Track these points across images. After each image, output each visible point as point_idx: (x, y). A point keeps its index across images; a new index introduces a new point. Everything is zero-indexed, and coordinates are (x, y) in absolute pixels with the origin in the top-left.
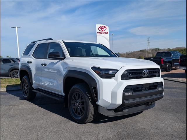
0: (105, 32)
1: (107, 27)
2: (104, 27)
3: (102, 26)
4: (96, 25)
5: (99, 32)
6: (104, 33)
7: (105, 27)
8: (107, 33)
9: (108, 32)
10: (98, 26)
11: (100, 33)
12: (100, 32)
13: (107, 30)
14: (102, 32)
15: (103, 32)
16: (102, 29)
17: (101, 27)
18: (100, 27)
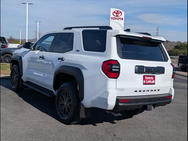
0: (120, 18)
1: (123, 13)
2: (119, 12)
3: (118, 11)
4: (111, 9)
5: (113, 17)
6: (118, 19)
7: (121, 12)
8: (122, 19)
9: (124, 19)
10: (113, 10)
11: (114, 19)
12: (115, 17)
13: (123, 16)
14: (116, 17)
15: (118, 17)
16: (117, 14)
17: (116, 12)
18: (114, 12)
